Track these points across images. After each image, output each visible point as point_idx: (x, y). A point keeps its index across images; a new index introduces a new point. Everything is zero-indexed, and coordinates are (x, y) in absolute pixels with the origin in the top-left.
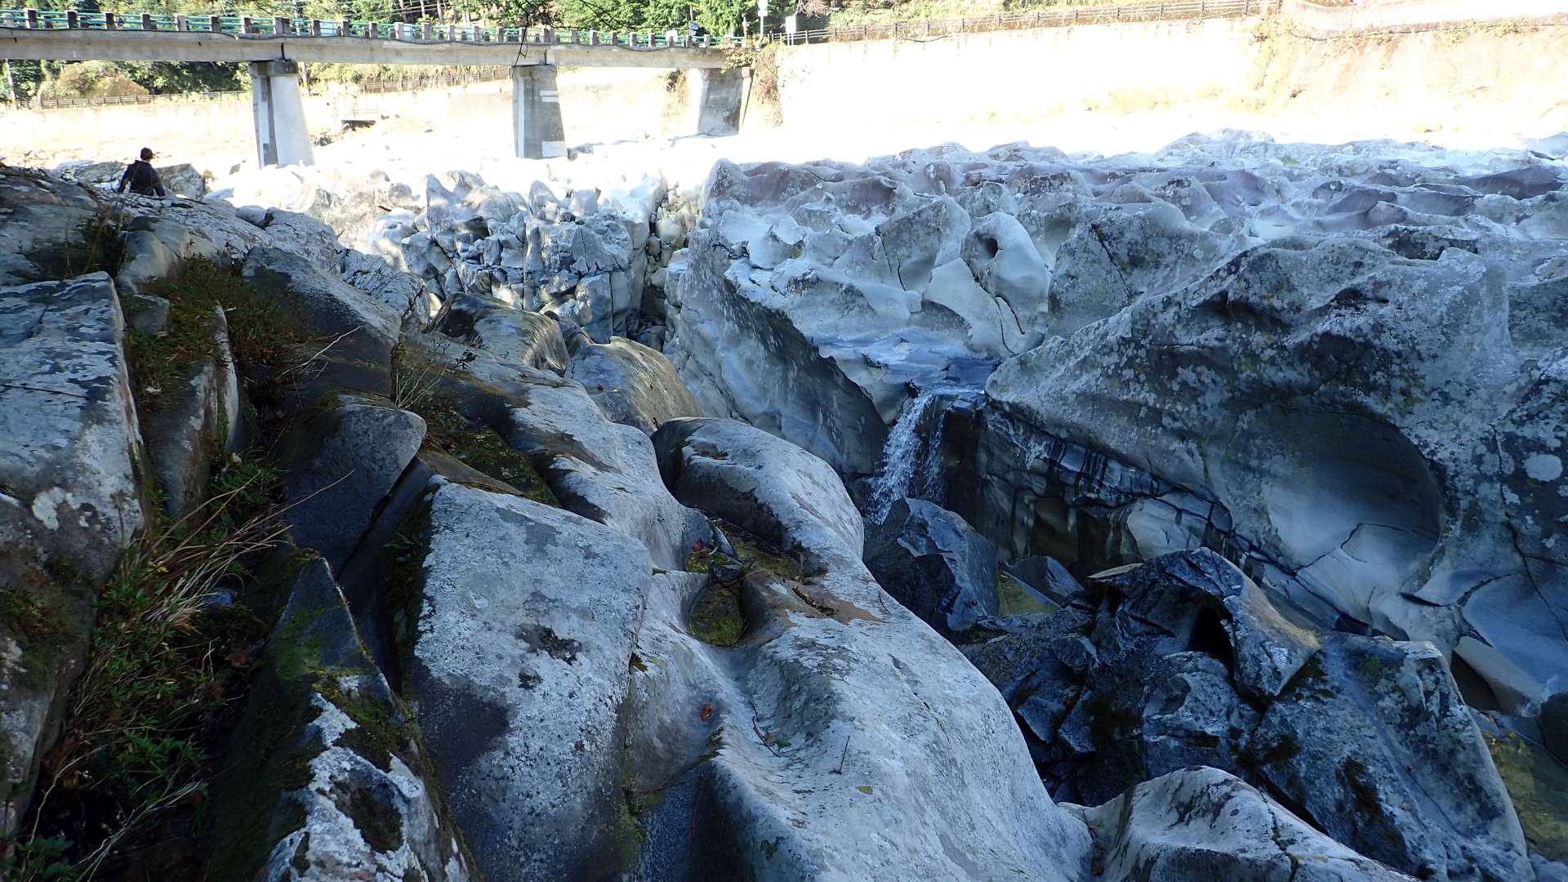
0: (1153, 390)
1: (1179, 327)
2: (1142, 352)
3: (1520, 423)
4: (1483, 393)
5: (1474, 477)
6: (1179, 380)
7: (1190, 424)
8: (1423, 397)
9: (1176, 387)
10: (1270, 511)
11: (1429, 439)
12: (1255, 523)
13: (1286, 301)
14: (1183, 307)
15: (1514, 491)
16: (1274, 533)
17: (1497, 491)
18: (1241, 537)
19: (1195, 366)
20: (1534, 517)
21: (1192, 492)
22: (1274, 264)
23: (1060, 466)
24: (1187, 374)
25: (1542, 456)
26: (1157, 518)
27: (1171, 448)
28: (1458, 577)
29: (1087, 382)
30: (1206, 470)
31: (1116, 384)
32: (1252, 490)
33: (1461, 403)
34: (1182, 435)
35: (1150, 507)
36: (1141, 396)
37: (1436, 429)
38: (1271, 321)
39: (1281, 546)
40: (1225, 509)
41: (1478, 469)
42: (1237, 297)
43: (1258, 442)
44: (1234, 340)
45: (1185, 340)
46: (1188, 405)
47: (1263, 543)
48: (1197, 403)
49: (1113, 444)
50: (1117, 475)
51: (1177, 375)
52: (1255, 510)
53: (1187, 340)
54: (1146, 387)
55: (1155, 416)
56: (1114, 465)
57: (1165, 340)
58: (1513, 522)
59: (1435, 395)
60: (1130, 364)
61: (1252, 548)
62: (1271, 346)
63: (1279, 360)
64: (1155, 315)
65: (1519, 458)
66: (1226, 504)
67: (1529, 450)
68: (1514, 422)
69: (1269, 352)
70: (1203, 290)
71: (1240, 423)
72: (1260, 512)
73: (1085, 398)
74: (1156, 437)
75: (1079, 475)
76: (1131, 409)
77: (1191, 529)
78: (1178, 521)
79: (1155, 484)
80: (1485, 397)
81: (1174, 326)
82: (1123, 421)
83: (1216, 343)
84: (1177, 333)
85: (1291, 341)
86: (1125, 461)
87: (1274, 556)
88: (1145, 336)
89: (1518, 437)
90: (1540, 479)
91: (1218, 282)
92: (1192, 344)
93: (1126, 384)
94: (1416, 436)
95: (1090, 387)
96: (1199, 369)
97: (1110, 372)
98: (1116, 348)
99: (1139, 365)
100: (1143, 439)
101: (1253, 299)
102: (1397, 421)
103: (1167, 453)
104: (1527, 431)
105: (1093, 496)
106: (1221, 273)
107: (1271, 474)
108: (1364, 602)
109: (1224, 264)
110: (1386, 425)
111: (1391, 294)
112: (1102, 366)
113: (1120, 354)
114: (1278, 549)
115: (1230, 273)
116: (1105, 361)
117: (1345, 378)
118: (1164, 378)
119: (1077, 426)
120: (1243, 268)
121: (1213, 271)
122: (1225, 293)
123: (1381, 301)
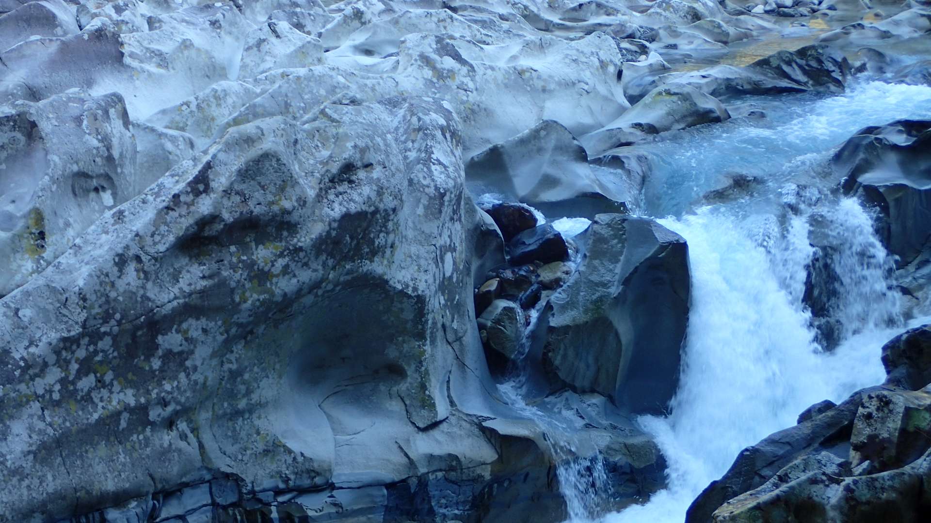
0: (131, 384)
1: (149, 285)
2: (105, 344)
5: (434, 295)
6: (160, 352)
7: (183, 400)
9: (156, 364)
10: (283, 441)
13: (294, 198)
14: (144, 258)
15: (442, 295)
16: (300, 459)
17: (438, 300)
18: (264, 490)
19: (179, 325)
20: (449, 308)
21: (186, 485)
22: (274, 163)
24: (171, 340)
27: (166, 445)
29: (31, 428)
30: (201, 446)
31: (73, 406)
32: (249, 435)
34: (170, 423)
36: (114, 403)
39: (316, 465)
40: (227, 476)
41: (435, 286)
42: (237, 215)
43: (246, 376)
44: (233, 267)
45: (164, 297)
46: (175, 378)
47: (292, 477)
48: (186, 369)
49: (110, 485)
51: (157, 346)
52: (266, 452)
54: (117, 387)
55: (139, 415)
57: (139, 310)
58: (444, 320)
60: (86, 367)
61: (278, 492)
62: (281, 255)
63: (293, 265)
64: (113, 284)
65: (444, 265)
66: (229, 470)
67: (445, 254)
69: (281, 262)
70: (163, 228)
71: (227, 366)
72: (273, 449)
79: (156, 503)
81: (144, 287)
82: (102, 450)
83: (204, 283)
84: (150, 294)
85: (306, 238)
87: (306, 482)
89: (442, 246)
90: (449, 275)
91: (183, 210)
92: (176, 298)
93: (88, 398)
95: (40, 432)
96: (185, 326)
97: (56, 396)
98: (52, 359)
99: (101, 363)
100: (135, 455)
101: (257, 210)
104: (443, 239)
106: (183, 198)
107: (261, 405)
108: (405, 460)
109: (181, 186)
110: (380, 284)
111: (372, 157)
112: (37, 397)
113: (63, 364)
114: (313, 473)
115: (197, 193)
116: (40, 386)
117: (356, 254)
118: (139, 361)
119: (58, 496)
120: (221, 181)
121: (165, 199)
122: (213, 218)
123: (368, 166)
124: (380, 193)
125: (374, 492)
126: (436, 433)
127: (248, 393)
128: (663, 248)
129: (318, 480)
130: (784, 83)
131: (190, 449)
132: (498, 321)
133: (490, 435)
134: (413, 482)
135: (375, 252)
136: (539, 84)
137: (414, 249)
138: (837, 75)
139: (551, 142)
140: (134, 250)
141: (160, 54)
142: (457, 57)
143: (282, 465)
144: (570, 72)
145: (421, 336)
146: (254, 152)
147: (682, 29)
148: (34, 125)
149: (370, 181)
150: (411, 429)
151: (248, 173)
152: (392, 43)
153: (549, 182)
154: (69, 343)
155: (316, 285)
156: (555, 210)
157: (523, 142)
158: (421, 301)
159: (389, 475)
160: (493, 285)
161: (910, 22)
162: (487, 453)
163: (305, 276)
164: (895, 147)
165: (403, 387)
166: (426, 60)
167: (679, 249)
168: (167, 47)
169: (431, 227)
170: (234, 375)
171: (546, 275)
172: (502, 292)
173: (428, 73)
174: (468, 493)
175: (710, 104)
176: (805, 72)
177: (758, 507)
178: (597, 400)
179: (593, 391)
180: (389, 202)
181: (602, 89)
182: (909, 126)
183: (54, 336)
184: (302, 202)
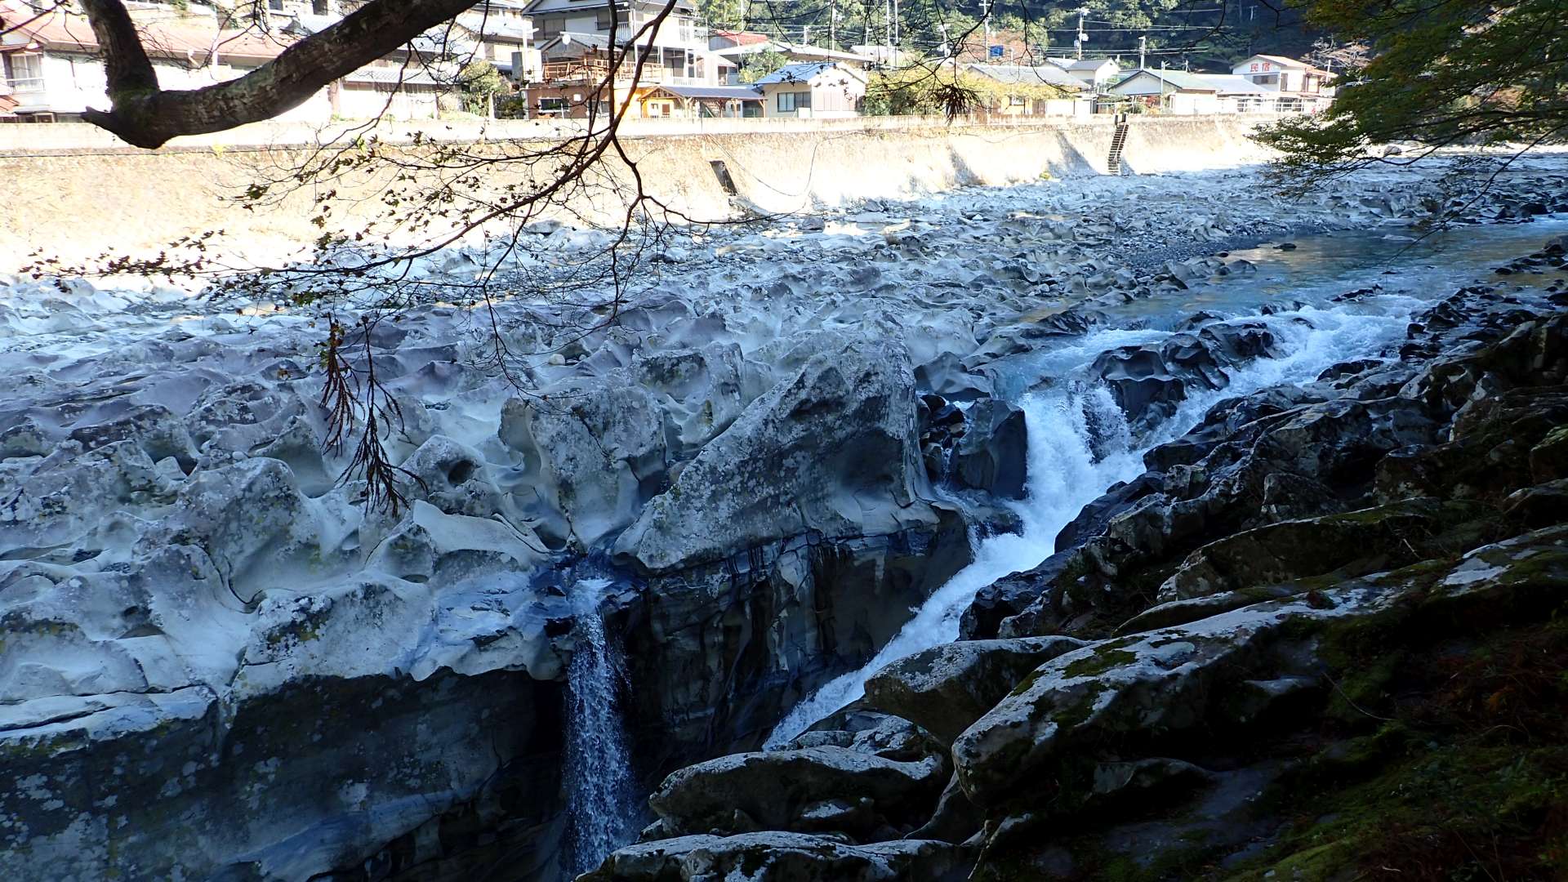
0: (772, 484)
1: (779, 434)
2: (760, 464)
6: (784, 468)
9: (783, 474)
11: (894, 432)
12: (834, 526)
13: (844, 390)
14: (776, 421)
19: (792, 455)
21: (796, 535)
22: (834, 373)
23: (739, 575)
24: (789, 462)
27: (787, 515)
29: (729, 505)
31: (746, 495)
34: (788, 504)
36: (765, 493)
38: (838, 404)
40: (814, 530)
42: (818, 399)
44: (816, 425)
48: (795, 477)
49: (765, 534)
50: (770, 551)
51: (783, 465)
53: (786, 440)
54: (765, 485)
56: (766, 548)
57: (775, 447)
60: (752, 476)
61: (838, 539)
64: (763, 434)
66: (815, 528)
69: (838, 423)
70: (784, 406)
72: (835, 517)
73: (737, 516)
74: (779, 513)
75: (750, 572)
76: (762, 506)
77: (802, 557)
78: (798, 557)
79: (783, 544)
81: (776, 436)
82: (760, 516)
83: (803, 433)
84: (779, 439)
85: (849, 411)
86: (768, 541)
87: (851, 534)
88: (760, 451)
91: (793, 397)
92: (791, 441)
93: (753, 491)
94: (890, 433)
95: (734, 507)
96: (795, 455)
97: (739, 490)
98: (736, 471)
99: (758, 473)
100: (774, 519)
101: (828, 396)
103: (787, 519)
105: (764, 578)
106: (792, 391)
107: (828, 495)
108: (894, 522)
109: (791, 385)
110: (882, 433)
111: (878, 369)
112: (730, 490)
113: (742, 474)
114: (853, 529)
115: (799, 389)
116: (731, 485)
117: (871, 418)
118: (775, 472)
119: (743, 539)
120: (809, 382)
121: (784, 392)
122: (808, 400)
123: (877, 374)
124: (883, 387)
125: (881, 538)
126: (909, 509)
127: (822, 489)
128: (1013, 414)
129: (856, 533)
130: (1057, 331)
131: (798, 517)
132: (932, 454)
133: (936, 510)
134: (900, 534)
135: (881, 417)
136: (934, 334)
137: (896, 416)
138: (1083, 326)
139: (949, 363)
140: (771, 417)
141: (743, 325)
142: (894, 321)
143: (838, 525)
144: (948, 328)
145: (900, 460)
146: (826, 367)
147: (997, 305)
148: (702, 359)
149: (878, 381)
150: (897, 507)
151: (822, 378)
152: (854, 316)
153: (949, 383)
154: (744, 463)
155: (854, 434)
156: (953, 397)
157: (934, 363)
158: (901, 441)
159: (889, 530)
160: (928, 435)
161: (1115, 298)
162: (934, 519)
163: (849, 429)
164: (1122, 360)
165: (892, 486)
166: (879, 324)
167: (1021, 414)
168: (746, 321)
169: (904, 405)
170: (817, 480)
171: (954, 430)
172: (932, 440)
173: (880, 330)
174: (925, 540)
175: (1022, 342)
176: (1066, 325)
177: (1132, 517)
178: (982, 492)
179: (981, 488)
180: (887, 392)
181: (966, 336)
182: (1127, 349)
183: (737, 460)
184: (848, 392)
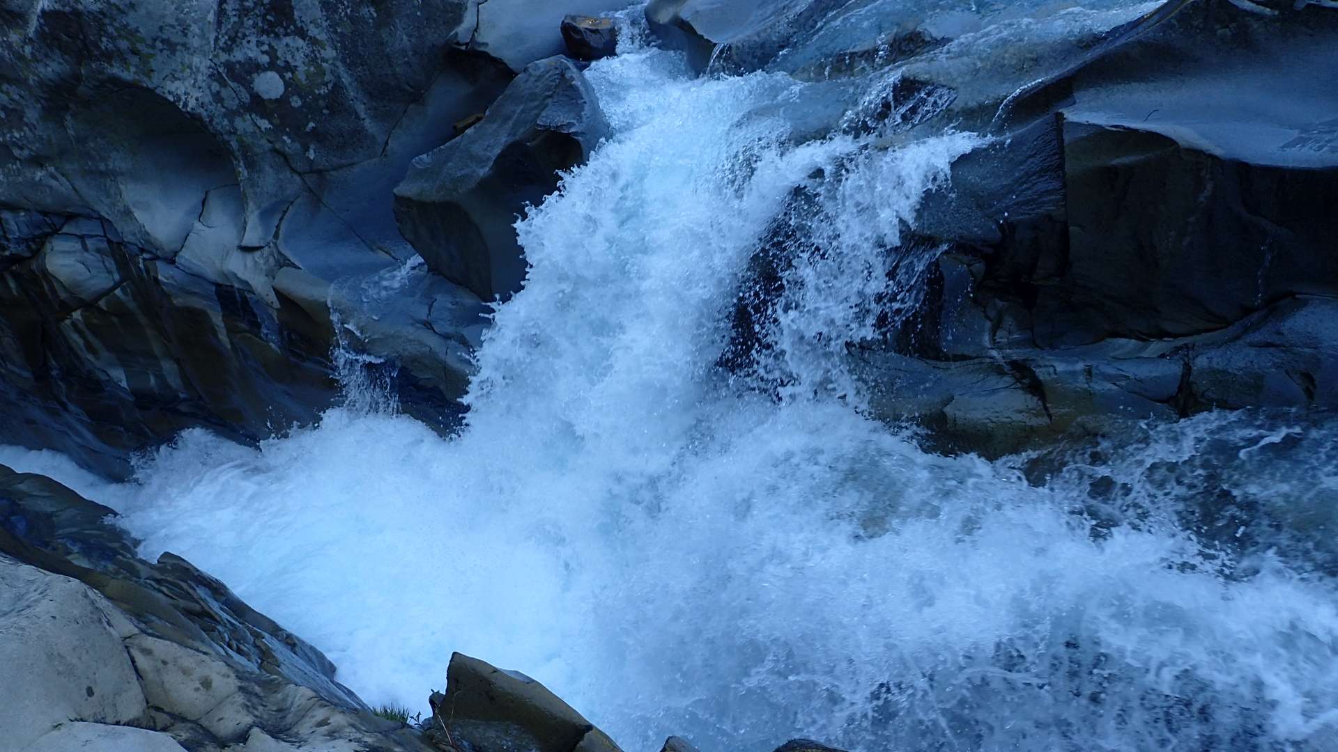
3: (228, 49)
4: (195, 28)
5: (225, 116)
7: (35, 148)
8: (151, 51)
10: (132, 209)
11: (179, 92)
12: (130, 226)
15: (262, 117)
16: (143, 229)
17: (249, 122)
18: (129, 243)
20: (288, 134)
21: (77, 215)
25: (262, 75)
26: (69, 252)
28: (265, 215)
30: (74, 188)
32: (115, 194)
33: (184, 45)
35: (59, 244)
37: (179, 79)
39: (153, 239)
40: (106, 219)
41: (223, 107)
43: (92, 145)
46: (21, 129)
47: (143, 242)
48: (27, 125)
50: (13, 224)
52: (125, 213)
55: (7, 151)
56: (5, 215)
58: (278, 146)
59: (159, 45)
61: (140, 250)
62: (24, 42)
63: (37, 54)
65: (248, 85)
67: (250, 73)
68: (223, 50)
69: (28, 49)
71: (68, 131)
72: (128, 213)
74: (19, 172)
77: (99, 251)
78: (85, 249)
79: (47, 219)
80: (198, 31)
86: (11, 208)
87: (154, 251)
89: (234, 64)
90: (273, 98)
94: (170, 92)
102: (147, 83)
104: (238, 55)
105: (8, 253)
107: (119, 173)
108: (220, 266)
114: (152, 245)
125: (202, 282)
127: (102, 159)
129: (159, 253)
131: (64, 188)
134: (235, 291)
150: (236, 243)
158: (196, 118)
159: (213, 275)
178: (471, 301)
179: (471, 289)
